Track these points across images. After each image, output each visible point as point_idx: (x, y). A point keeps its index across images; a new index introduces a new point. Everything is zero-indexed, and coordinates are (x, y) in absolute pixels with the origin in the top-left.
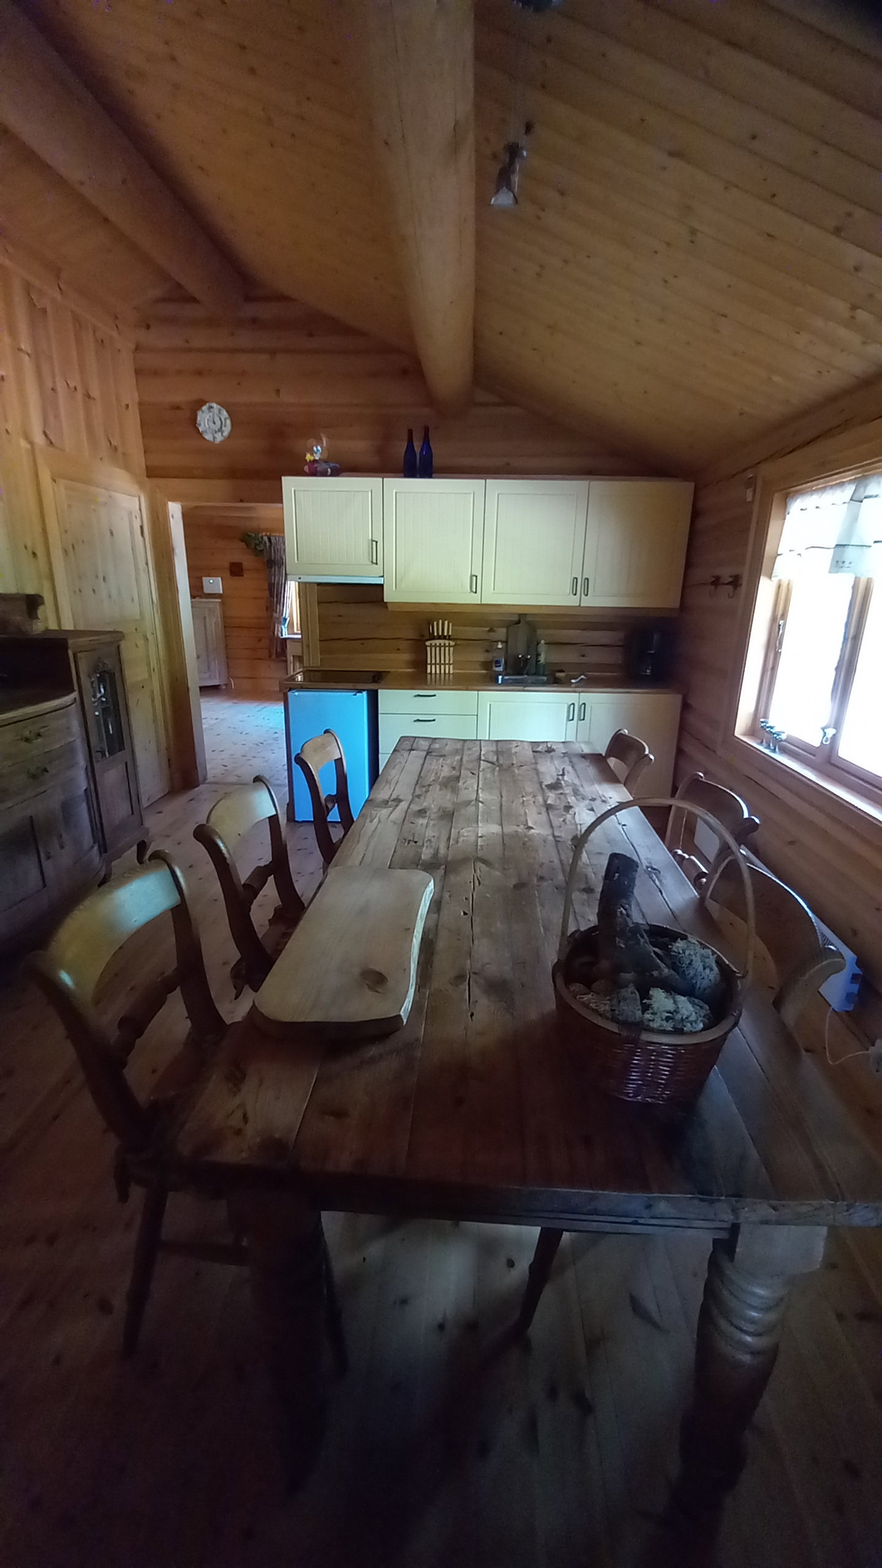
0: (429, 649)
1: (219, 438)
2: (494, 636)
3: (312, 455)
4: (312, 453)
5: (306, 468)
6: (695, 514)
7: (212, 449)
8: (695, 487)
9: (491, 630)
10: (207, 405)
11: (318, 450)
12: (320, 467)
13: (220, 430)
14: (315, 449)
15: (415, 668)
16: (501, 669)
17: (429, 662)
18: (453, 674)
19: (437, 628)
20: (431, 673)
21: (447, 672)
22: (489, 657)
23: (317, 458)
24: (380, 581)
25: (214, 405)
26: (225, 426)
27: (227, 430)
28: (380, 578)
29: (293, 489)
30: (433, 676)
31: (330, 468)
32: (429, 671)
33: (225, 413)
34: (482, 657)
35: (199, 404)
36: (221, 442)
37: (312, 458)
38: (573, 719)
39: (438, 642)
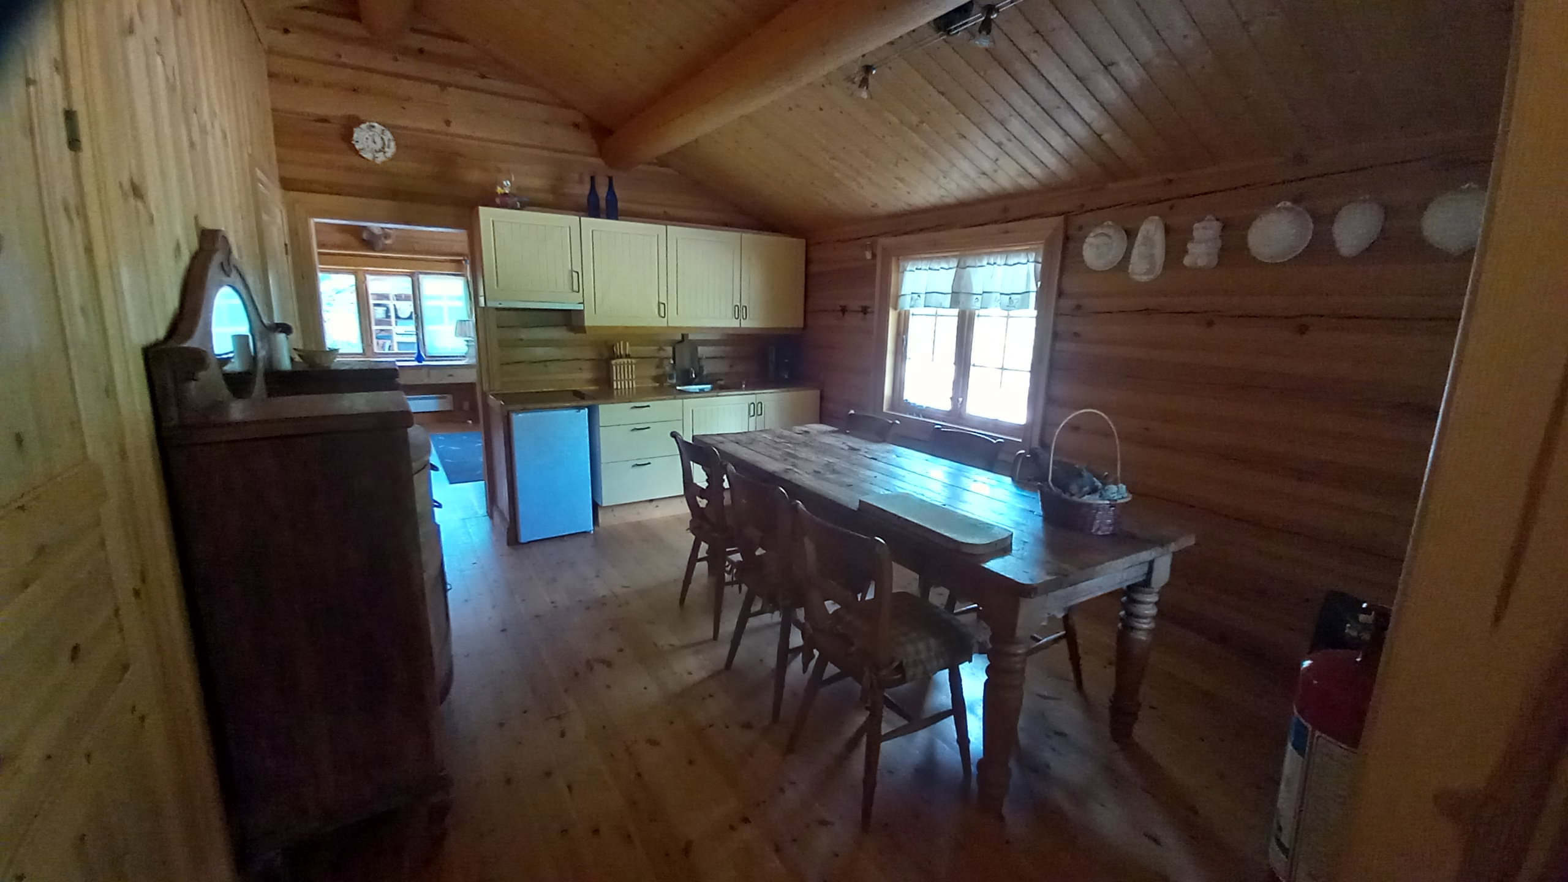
0: (614, 368)
1: (381, 158)
2: (662, 354)
3: (502, 188)
4: (502, 187)
5: (498, 201)
6: (808, 262)
7: (371, 168)
8: (806, 243)
9: (660, 349)
10: (368, 123)
11: (508, 185)
12: (509, 201)
13: (382, 150)
14: (505, 183)
15: (597, 385)
16: (674, 381)
17: (615, 378)
18: (637, 388)
19: (620, 349)
20: (617, 389)
21: (631, 386)
22: (660, 371)
23: (507, 192)
24: (581, 307)
25: (376, 125)
26: (389, 147)
27: (391, 151)
28: (580, 305)
29: (491, 219)
30: (619, 391)
31: (520, 203)
32: (615, 387)
33: (388, 135)
34: (654, 372)
35: (356, 122)
36: (384, 162)
37: (502, 191)
38: (753, 416)
39: (621, 361)
